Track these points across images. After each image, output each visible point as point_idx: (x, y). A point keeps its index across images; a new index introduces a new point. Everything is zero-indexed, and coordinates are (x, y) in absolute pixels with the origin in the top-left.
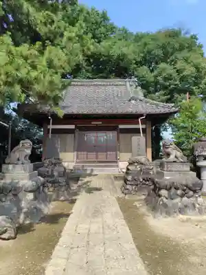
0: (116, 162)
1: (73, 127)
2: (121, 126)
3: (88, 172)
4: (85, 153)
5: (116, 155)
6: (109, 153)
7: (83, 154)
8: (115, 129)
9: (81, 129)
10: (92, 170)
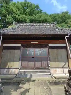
0: (48, 69)
1: (19, 45)
2: (50, 45)
3: (28, 77)
4: (27, 62)
5: (48, 63)
6: (42, 62)
7: (25, 63)
8: (46, 46)
9: (24, 46)
10: (31, 75)
